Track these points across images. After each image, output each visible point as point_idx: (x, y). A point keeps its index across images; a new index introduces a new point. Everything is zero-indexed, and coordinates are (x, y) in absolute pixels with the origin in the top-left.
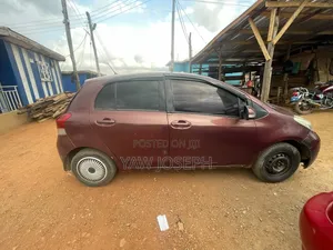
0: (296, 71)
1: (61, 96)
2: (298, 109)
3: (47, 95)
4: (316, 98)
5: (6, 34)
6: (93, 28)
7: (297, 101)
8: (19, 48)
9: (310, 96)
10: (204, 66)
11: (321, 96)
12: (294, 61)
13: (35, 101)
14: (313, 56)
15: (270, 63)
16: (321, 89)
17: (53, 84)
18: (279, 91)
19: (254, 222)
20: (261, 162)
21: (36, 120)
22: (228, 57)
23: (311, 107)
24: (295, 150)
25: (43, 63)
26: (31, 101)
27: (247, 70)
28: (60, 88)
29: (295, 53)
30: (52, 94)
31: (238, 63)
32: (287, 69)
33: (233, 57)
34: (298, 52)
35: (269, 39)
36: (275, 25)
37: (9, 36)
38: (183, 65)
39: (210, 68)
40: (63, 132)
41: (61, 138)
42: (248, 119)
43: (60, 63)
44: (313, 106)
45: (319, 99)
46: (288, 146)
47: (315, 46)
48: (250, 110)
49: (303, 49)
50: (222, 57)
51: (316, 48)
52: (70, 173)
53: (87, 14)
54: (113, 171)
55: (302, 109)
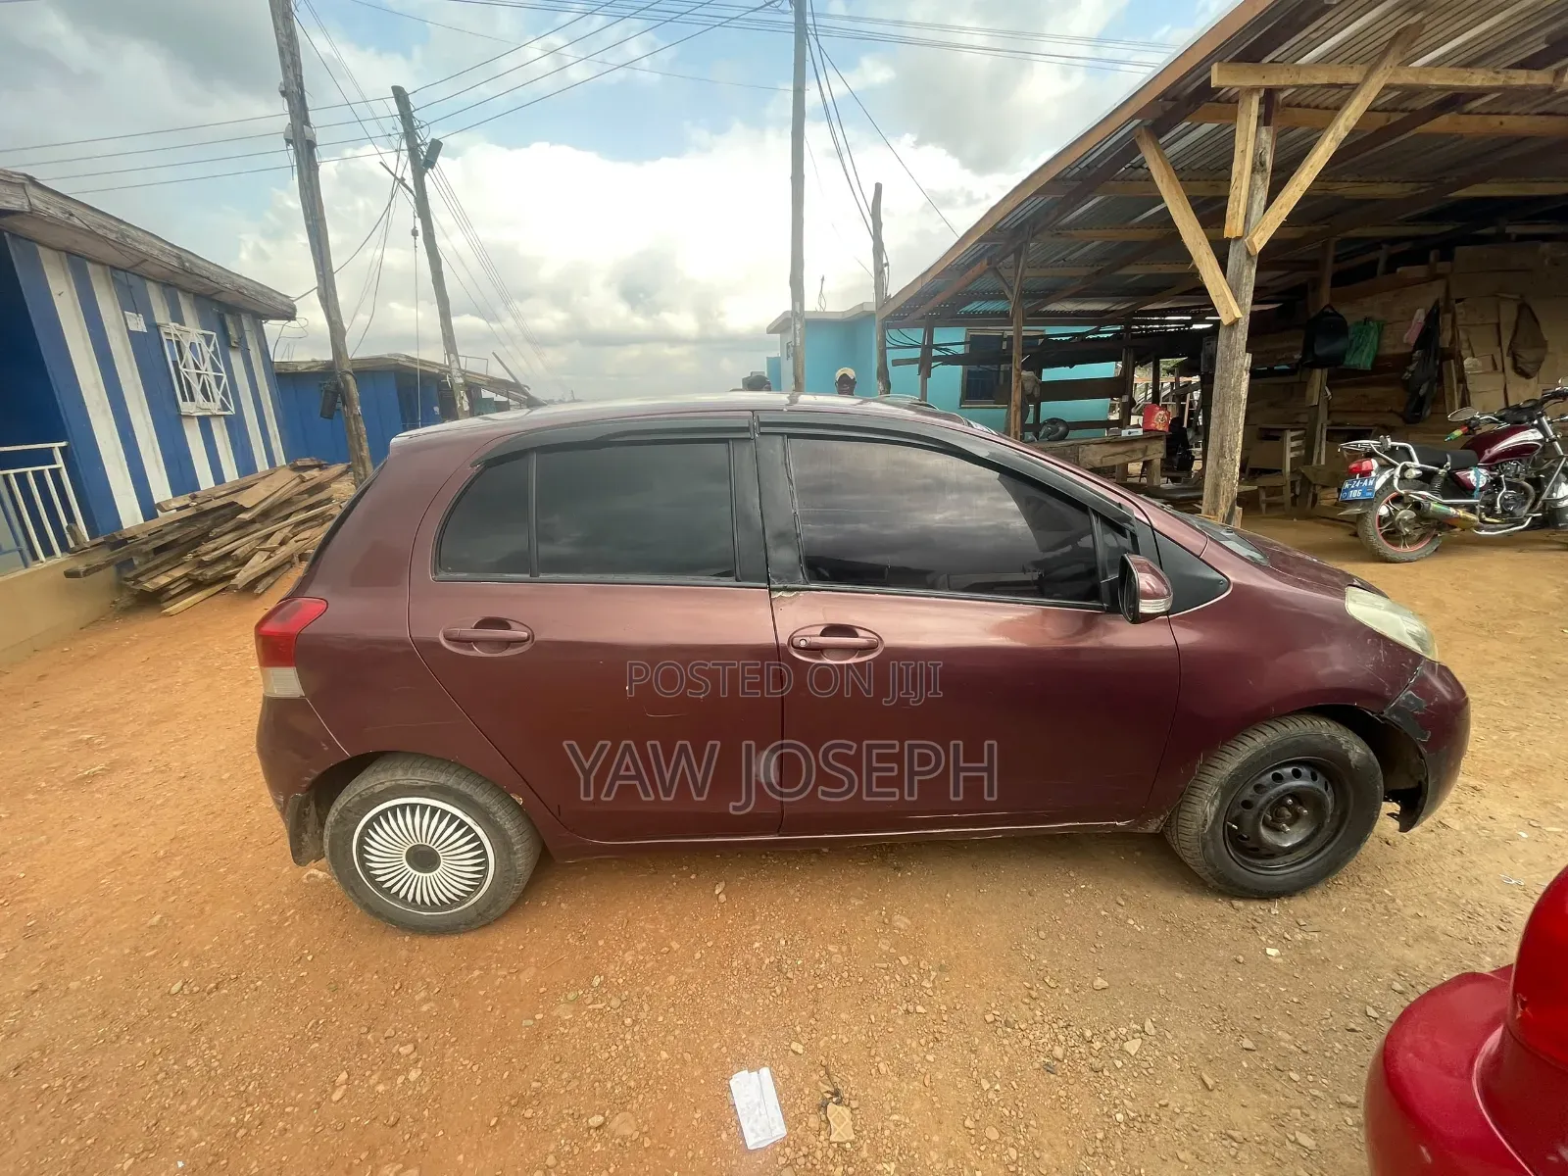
0: (1363, 360)
1: (275, 481)
2: (1374, 534)
3: (205, 480)
4: (1456, 488)
5: (16, 203)
6: (424, 159)
7: (1370, 503)
8: (77, 262)
9: (1426, 478)
10: (941, 336)
11: (1478, 477)
12: (1350, 313)
13: (149, 509)
14: (1436, 291)
15: (1242, 336)
16: (1478, 444)
17: (236, 427)
18: (1290, 448)
19: (1180, 1096)
20: (1205, 807)
21: (153, 600)
22: (1052, 293)
23: (1433, 527)
24: (1356, 750)
25: (191, 332)
26: (129, 513)
27: (1144, 349)
28: (267, 441)
29: (1354, 275)
30: (231, 473)
31: (1099, 318)
32: (1322, 350)
33: (1078, 296)
34: (1368, 271)
35: (1233, 227)
36: (1258, 167)
37: (32, 214)
38: (848, 329)
39: (973, 342)
40: (287, 682)
41: (277, 712)
42: (1138, 619)
43: (271, 327)
44: (1443, 524)
45: (1466, 489)
46: (1326, 730)
47: (1446, 248)
48: (1145, 581)
49: (1393, 263)
50: (1026, 295)
51: (1447, 255)
52: (318, 872)
53: (399, 94)
54: (523, 861)
55: (1393, 534)
